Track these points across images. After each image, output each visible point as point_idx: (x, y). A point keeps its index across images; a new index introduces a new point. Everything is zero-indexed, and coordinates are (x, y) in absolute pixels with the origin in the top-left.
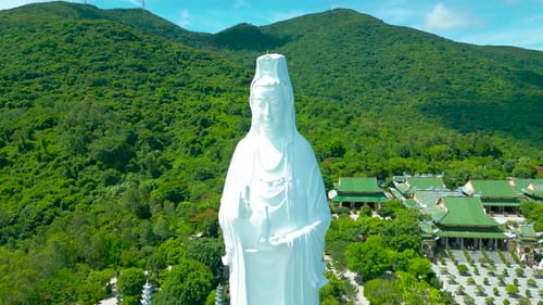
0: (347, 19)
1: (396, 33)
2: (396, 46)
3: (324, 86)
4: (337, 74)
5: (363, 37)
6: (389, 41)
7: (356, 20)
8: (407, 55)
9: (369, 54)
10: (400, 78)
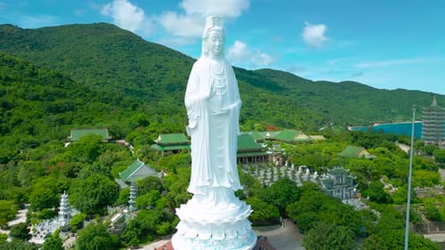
0: (111, 32)
1: (152, 48)
2: (153, 57)
3: (99, 84)
4: (108, 75)
5: (127, 47)
6: (148, 53)
7: (119, 34)
8: (163, 65)
9: (133, 62)
10: (160, 81)
